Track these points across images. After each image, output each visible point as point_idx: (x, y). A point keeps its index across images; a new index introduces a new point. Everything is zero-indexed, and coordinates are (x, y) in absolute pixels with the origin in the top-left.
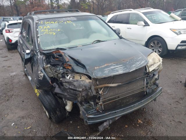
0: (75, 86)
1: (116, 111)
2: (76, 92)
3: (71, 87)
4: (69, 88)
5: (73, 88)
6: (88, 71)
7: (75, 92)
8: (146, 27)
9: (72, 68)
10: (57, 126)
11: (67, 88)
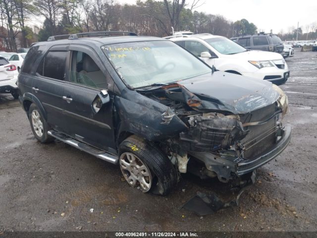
0: (215, 124)
1: (266, 155)
2: (217, 133)
3: (210, 127)
4: (208, 128)
5: (213, 128)
6: (226, 106)
7: (215, 133)
8: (213, 59)
9: (201, 104)
10: (167, 199)
11: (205, 128)
